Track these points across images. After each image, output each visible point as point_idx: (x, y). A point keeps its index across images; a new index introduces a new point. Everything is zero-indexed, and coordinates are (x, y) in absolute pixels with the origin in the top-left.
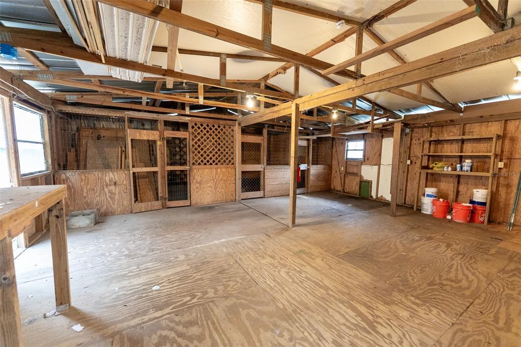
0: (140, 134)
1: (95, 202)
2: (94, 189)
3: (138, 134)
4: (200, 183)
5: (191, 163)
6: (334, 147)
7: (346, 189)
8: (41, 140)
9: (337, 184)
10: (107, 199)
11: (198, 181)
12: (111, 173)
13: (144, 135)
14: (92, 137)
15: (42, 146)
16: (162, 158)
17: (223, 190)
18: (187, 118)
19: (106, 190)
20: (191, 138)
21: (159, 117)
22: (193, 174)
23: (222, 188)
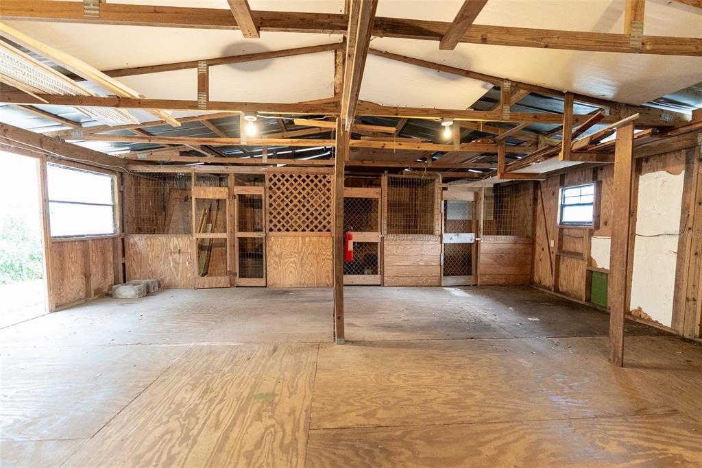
0: (205, 191)
1: (159, 271)
2: (158, 257)
3: (202, 192)
4: (280, 256)
5: (268, 228)
6: (540, 201)
7: (562, 285)
8: (110, 202)
9: (544, 274)
10: (171, 269)
11: (277, 254)
12: (175, 239)
13: (210, 192)
14: (180, 199)
15: (111, 208)
16: (232, 222)
17: (313, 269)
18: (263, 169)
19: (170, 258)
20: (268, 195)
21: (228, 169)
22: (269, 244)
23: (312, 265)
